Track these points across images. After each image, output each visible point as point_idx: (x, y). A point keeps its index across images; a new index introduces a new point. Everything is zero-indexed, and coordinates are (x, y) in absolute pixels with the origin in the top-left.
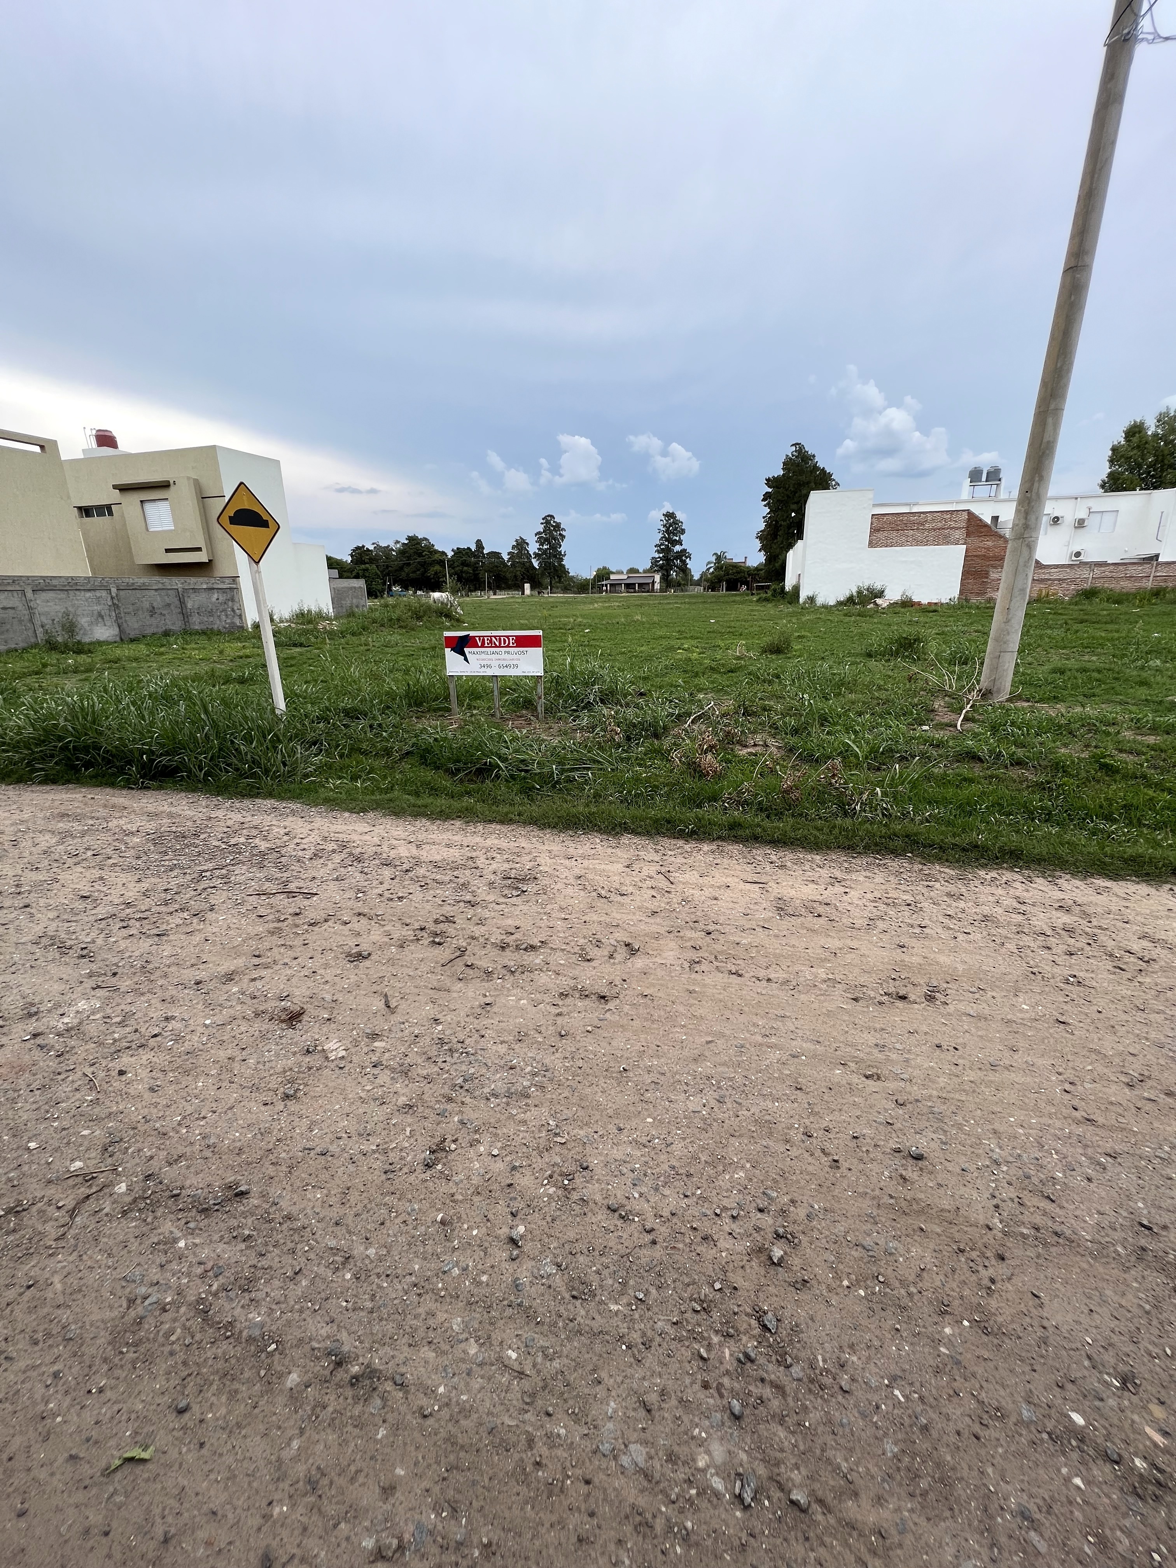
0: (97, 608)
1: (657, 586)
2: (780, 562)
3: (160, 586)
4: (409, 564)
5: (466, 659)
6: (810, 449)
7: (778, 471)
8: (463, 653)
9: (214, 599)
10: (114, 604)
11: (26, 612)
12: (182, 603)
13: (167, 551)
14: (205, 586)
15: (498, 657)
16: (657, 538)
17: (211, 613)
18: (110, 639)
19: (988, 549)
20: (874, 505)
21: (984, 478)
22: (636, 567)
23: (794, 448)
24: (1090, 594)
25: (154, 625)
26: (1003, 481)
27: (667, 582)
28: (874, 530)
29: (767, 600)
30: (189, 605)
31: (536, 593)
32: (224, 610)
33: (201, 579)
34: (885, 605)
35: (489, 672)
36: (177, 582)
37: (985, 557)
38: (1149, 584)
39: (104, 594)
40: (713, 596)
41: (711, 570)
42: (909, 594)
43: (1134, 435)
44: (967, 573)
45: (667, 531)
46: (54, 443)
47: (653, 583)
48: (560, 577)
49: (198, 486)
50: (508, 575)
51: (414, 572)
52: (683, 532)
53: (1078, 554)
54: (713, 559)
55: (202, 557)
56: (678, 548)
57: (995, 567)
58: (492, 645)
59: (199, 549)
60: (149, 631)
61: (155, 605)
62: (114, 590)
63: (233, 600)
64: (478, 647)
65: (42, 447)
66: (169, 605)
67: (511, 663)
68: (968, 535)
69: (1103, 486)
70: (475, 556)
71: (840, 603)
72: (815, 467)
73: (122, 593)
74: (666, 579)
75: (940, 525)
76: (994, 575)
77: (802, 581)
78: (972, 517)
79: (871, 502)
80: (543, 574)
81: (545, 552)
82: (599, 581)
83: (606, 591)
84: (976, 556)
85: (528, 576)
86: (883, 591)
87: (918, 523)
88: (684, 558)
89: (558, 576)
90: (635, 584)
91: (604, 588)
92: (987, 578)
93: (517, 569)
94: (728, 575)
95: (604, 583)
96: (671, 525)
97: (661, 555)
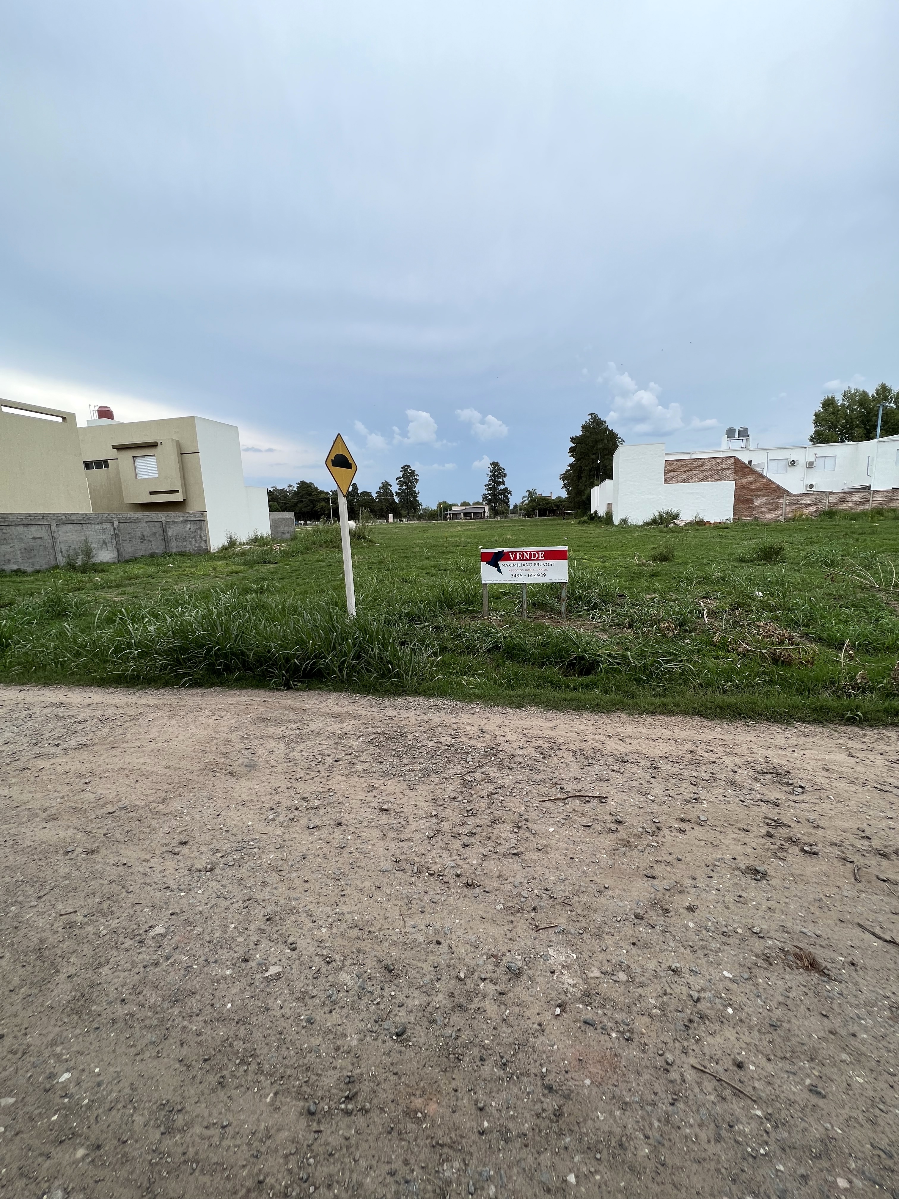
0: (103, 537)
1: (487, 514)
2: (584, 496)
3: (150, 519)
4: (302, 502)
6: (602, 417)
7: (579, 433)
9: (187, 529)
10: (115, 534)
11: (50, 541)
12: (164, 532)
13: (151, 493)
14: (181, 519)
15: (528, 568)
16: (486, 480)
17: (184, 539)
18: (110, 561)
19: (751, 483)
20: (666, 454)
21: (737, 435)
22: (467, 501)
23: (590, 417)
24: (831, 514)
25: (142, 549)
26: (750, 436)
27: (495, 512)
28: (667, 472)
29: (585, 522)
30: (170, 534)
31: (397, 520)
32: (195, 537)
33: (178, 514)
34: (682, 524)
35: (520, 580)
36: (162, 516)
37: (750, 489)
38: (869, 506)
39: (108, 526)
41: (526, 502)
42: (701, 516)
43: (828, 405)
44: (738, 501)
45: (494, 475)
46: (73, 416)
47: (484, 512)
48: (415, 509)
49: (179, 445)
50: (377, 509)
51: (306, 507)
52: (505, 475)
53: (811, 486)
54: (527, 494)
55: (178, 497)
56: (501, 487)
57: (758, 496)
58: (523, 558)
59: (177, 492)
60: (140, 554)
61: (145, 533)
62: (116, 523)
63: (201, 529)
64: (510, 560)
65: (64, 418)
66: (155, 534)
67: (540, 572)
68: (736, 474)
69: (811, 440)
70: (351, 495)
71: (647, 524)
72: (606, 429)
73: (122, 525)
74: (493, 509)
75: (715, 467)
76: (757, 502)
77: (614, 509)
78: (737, 462)
79: (664, 452)
80: (402, 507)
81: (404, 491)
82: (444, 512)
83: (450, 518)
84: (743, 488)
85: (391, 509)
86: (678, 515)
87: (699, 466)
88: (506, 494)
89: (413, 509)
90: (471, 513)
91: (448, 516)
92: (752, 504)
93: (383, 504)
94: (540, 505)
95: (448, 513)
96: (496, 471)
97: (490, 492)
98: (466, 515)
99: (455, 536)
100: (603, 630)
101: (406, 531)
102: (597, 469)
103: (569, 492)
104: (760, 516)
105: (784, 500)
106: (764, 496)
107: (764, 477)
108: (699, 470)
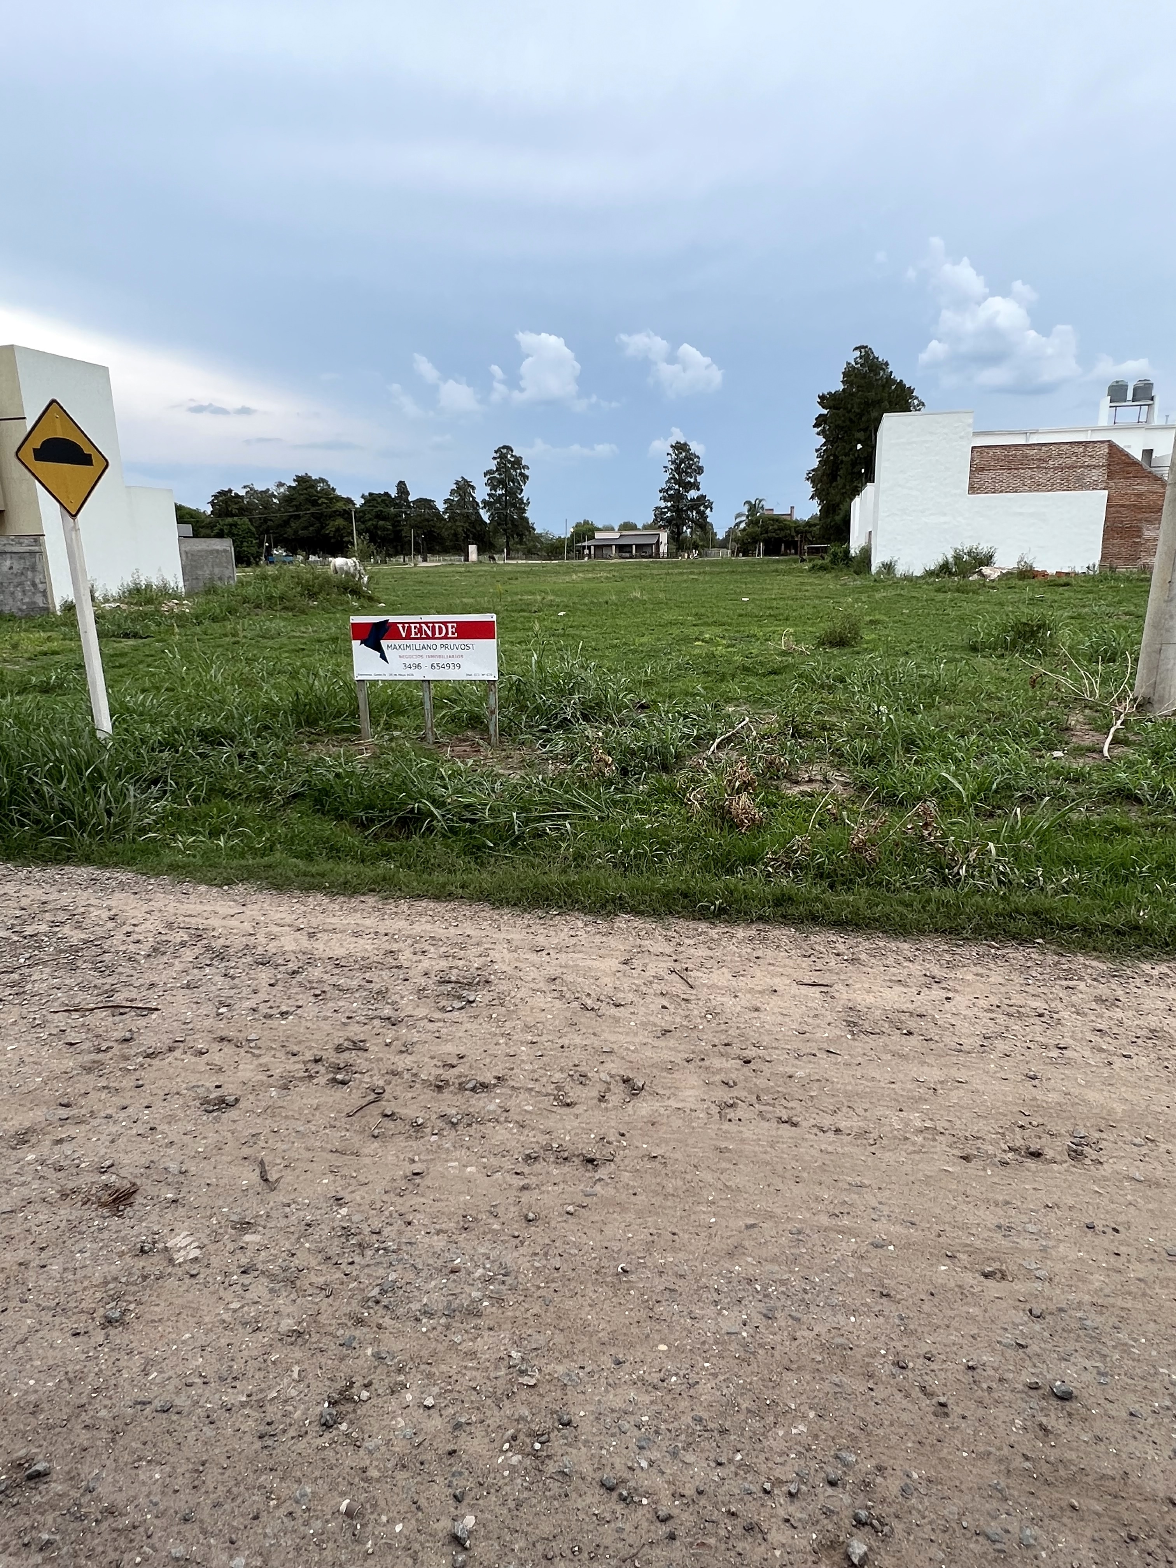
1: (663, 549)
2: (842, 514)
4: (298, 517)
5: (383, 657)
6: (881, 354)
7: (836, 385)
8: (378, 648)
9: (5, 568)
15: (432, 652)
16: (662, 479)
19: (1139, 495)
20: (976, 434)
21: (1130, 396)
23: (857, 353)
26: (1156, 400)
27: (679, 544)
28: (976, 469)
29: (823, 568)
31: (485, 558)
32: (20, 584)
34: (994, 576)
35: (418, 675)
37: (1136, 508)
40: (746, 563)
41: (742, 526)
42: (1028, 560)
44: (1110, 533)
45: (678, 469)
47: (658, 543)
48: (521, 535)
50: (445, 533)
51: (305, 528)
52: (700, 470)
54: (745, 510)
56: (693, 494)
57: (1150, 522)
58: (421, 635)
63: (33, 568)
64: (400, 637)
67: (450, 661)
68: (1110, 476)
70: (395, 505)
71: (930, 573)
72: (889, 380)
74: (674, 538)
75: (1069, 462)
76: (1149, 533)
77: (874, 542)
78: (1114, 452)
79: (971, 430)
80: (496, 531)
81: (499, 499)
82: (578, 542)
83: (589, 555)
84: (1123, 506)
85: (474, 534)
86: (991, 557)
87: (1039, 460)
88: (702, 508)
89: (518, 535)
90: (631, 546)
91: (586, 552)
92: (1140, 537)
93: (458, 524)
94: (767, 532)
95: (586, 544)
96: (682, 462)
97: (669, 504)
98: (623, 549)
103: (822, 508)
108: (1038, 468)
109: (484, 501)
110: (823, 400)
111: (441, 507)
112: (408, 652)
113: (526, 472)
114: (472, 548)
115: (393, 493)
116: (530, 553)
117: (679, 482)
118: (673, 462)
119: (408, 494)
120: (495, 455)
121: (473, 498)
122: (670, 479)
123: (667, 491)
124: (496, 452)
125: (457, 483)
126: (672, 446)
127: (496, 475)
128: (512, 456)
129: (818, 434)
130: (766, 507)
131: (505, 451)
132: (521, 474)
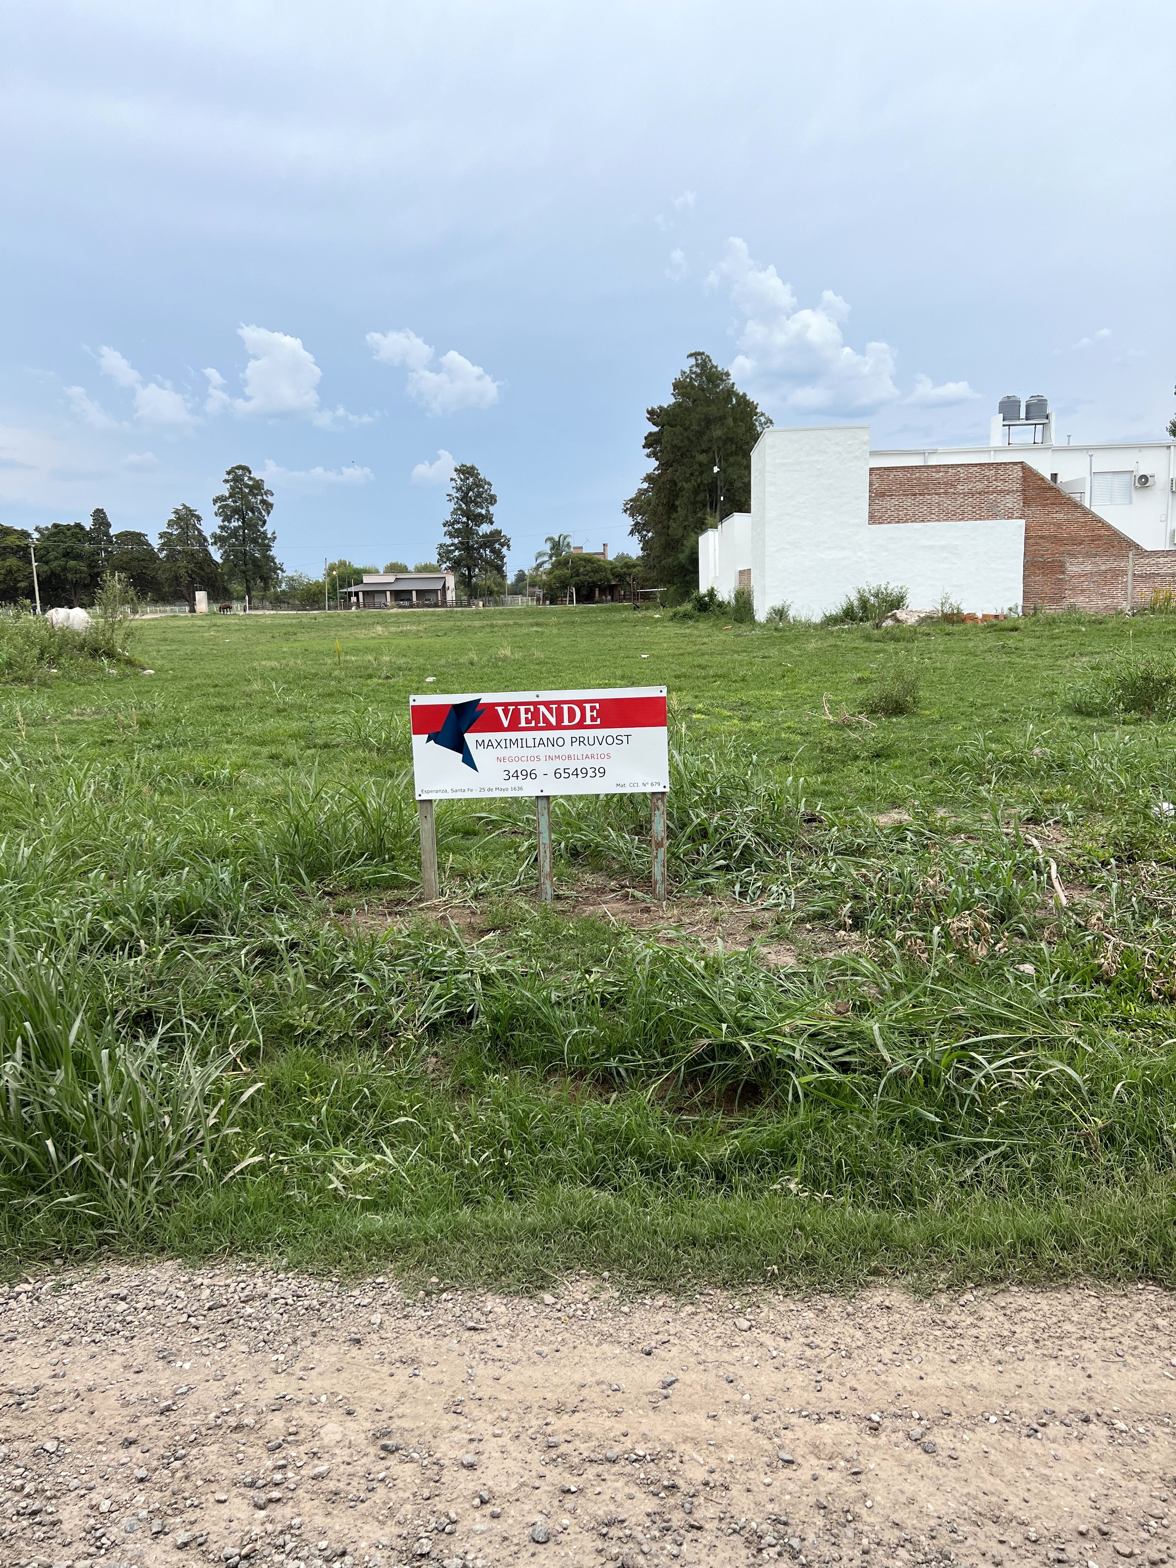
1: (451, 596)
2: (687, 552)
6: (719, 362)
7: (667, 399)
15: (553, 751)
16: (447, 510)
19: (1059, 526)
20: (873, 453)
21: (1023, 415)
22: (401, 561)
23: (692, 361)
26: (1053, 418)
27: (469, 589)
28: (876, 495)
31: (215, 607)
34: (912, 620)
35: (529, 790)
37: (1056, 540)
40: (554, 613)
41: (548, 566)
42: (954, 600)
44: (1032, 565)
45: (465, 498)
47: (444, 589)
48: (265, 579)
50: (162, 576)
52: (492, 500)
54: (547, 548)
56: (485, 529)
57: (1073, 556)
58: (537, 722)
64: (500, 728)
67: (588, 764)
68: (1026, 502)
70: (91, 540)
71: (832, 620)
72: (730, 392)
74: (465, 583)
75: (980, 486)
76: (1074, 568)
77: (755, 584)
78: (1028, 474)
79: (867, 448)
80: (231, 574)
81: (234, 533)
82: (341, 587)
83: (358, 606)
84: (1042, 537)
85: (202, 578)
86: (902, 598)
87: (946, 484)
88: (497, 546)
89: (262, 578)
90: (411, 591)
91: (354, 599)
92: (1063, 573)
93: (180, 564)
94: (578, 575)
95: (353, 589)
96: (470, 489)
97: (456, 541)
98: (400, 596)
99: (368, 650)
100: (781, 937)
101: (235, 637)
102: (712, 488)
103: (646, 545)
104: (1080, 601)
105: (1130, 565)
106: (1088, 555)
107: (1086, 512)
108: (946, 493)
109: (214, 536)
110: (653, 415)
111: (155, 542)
112: (514, 751)
113: (270, 499)
114: (201, 596)
115: (88, 524)
116: (279, 601)
117: (468, 514)
118: (459, 489)
119: (109, 525)
120: (227, 477)
121: (200, 531)
122: (456, 510)
123: (452, 524)
124: (229, 473)
125: (176, 512)
126: (456, 470)
127: (230, 502)
128: (250, 478)
129: (648, 456)
130: (572, 545)
131: (240, 472)
132: (263, 502)
